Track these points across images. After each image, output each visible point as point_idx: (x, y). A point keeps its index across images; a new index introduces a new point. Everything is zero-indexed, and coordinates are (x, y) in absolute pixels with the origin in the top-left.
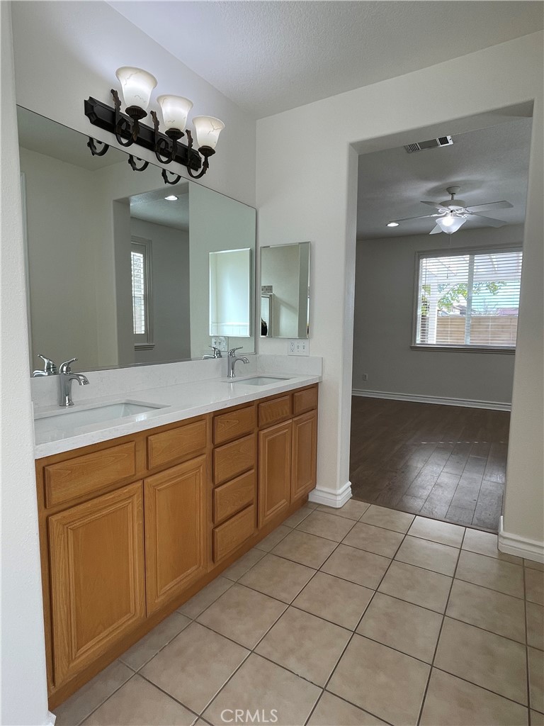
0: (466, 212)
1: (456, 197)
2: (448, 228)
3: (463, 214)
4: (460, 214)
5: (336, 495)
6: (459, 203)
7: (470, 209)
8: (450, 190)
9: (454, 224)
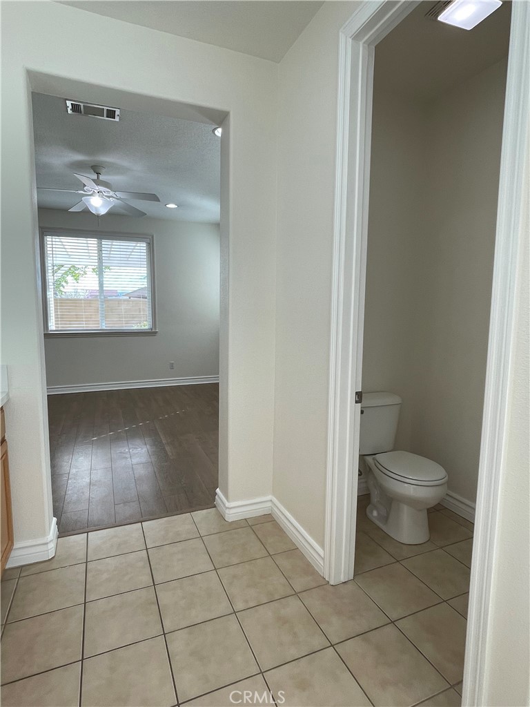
0: (115, 196)
1: (101, 177)
2: (96, 208)
3: (109, 197)
4: (106, 196)
5: (46, 544)
6: (106, 184)
7: (119, 194)
8: (96, 169)
9: (102, 206)
